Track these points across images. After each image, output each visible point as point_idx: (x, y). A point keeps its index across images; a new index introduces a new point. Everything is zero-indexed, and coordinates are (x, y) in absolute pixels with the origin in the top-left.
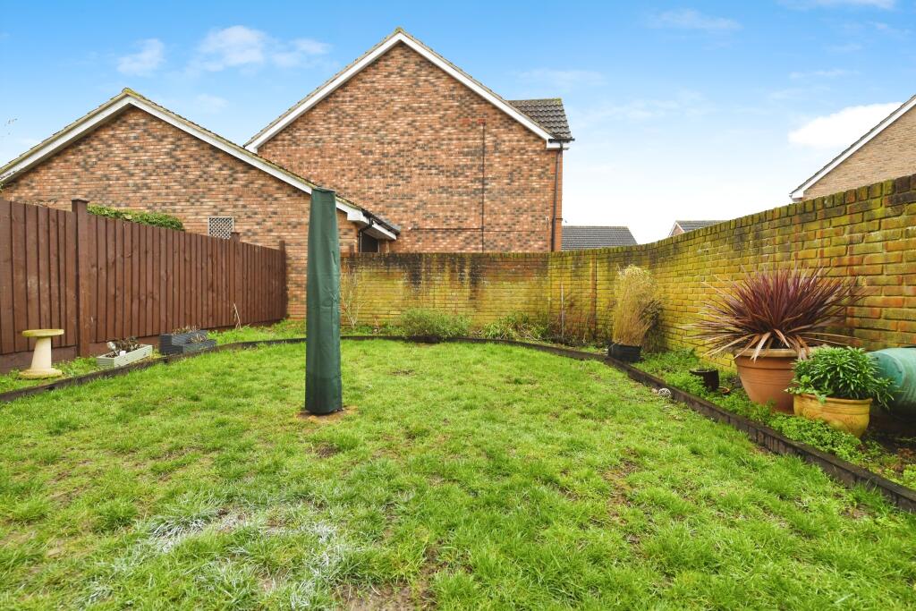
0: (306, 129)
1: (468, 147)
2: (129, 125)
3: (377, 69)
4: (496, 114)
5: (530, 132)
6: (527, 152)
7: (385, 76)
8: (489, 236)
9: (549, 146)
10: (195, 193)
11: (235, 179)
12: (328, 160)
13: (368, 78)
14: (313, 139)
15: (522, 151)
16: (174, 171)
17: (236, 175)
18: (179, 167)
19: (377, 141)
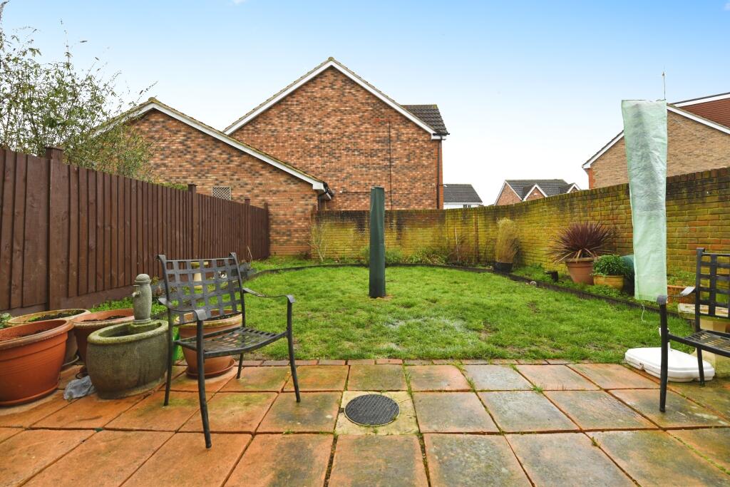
0: (265, 123)
1: (379, 137)
2: (151, 122)
3: (315, 83)
4: (397, 116)
5: (420, 128)
6: (419, 141)
7: (321, 89)
8: (396, 197)
9: (433, 137)
10: (202, 171)
11: (232, 161)
12: (281, 144)
13: (309, 89)
14: (270, 130)
15: (416, 141)
16: (185, 155)
17: (232, 159)
18: (189, 152)
19: (316, 132)
